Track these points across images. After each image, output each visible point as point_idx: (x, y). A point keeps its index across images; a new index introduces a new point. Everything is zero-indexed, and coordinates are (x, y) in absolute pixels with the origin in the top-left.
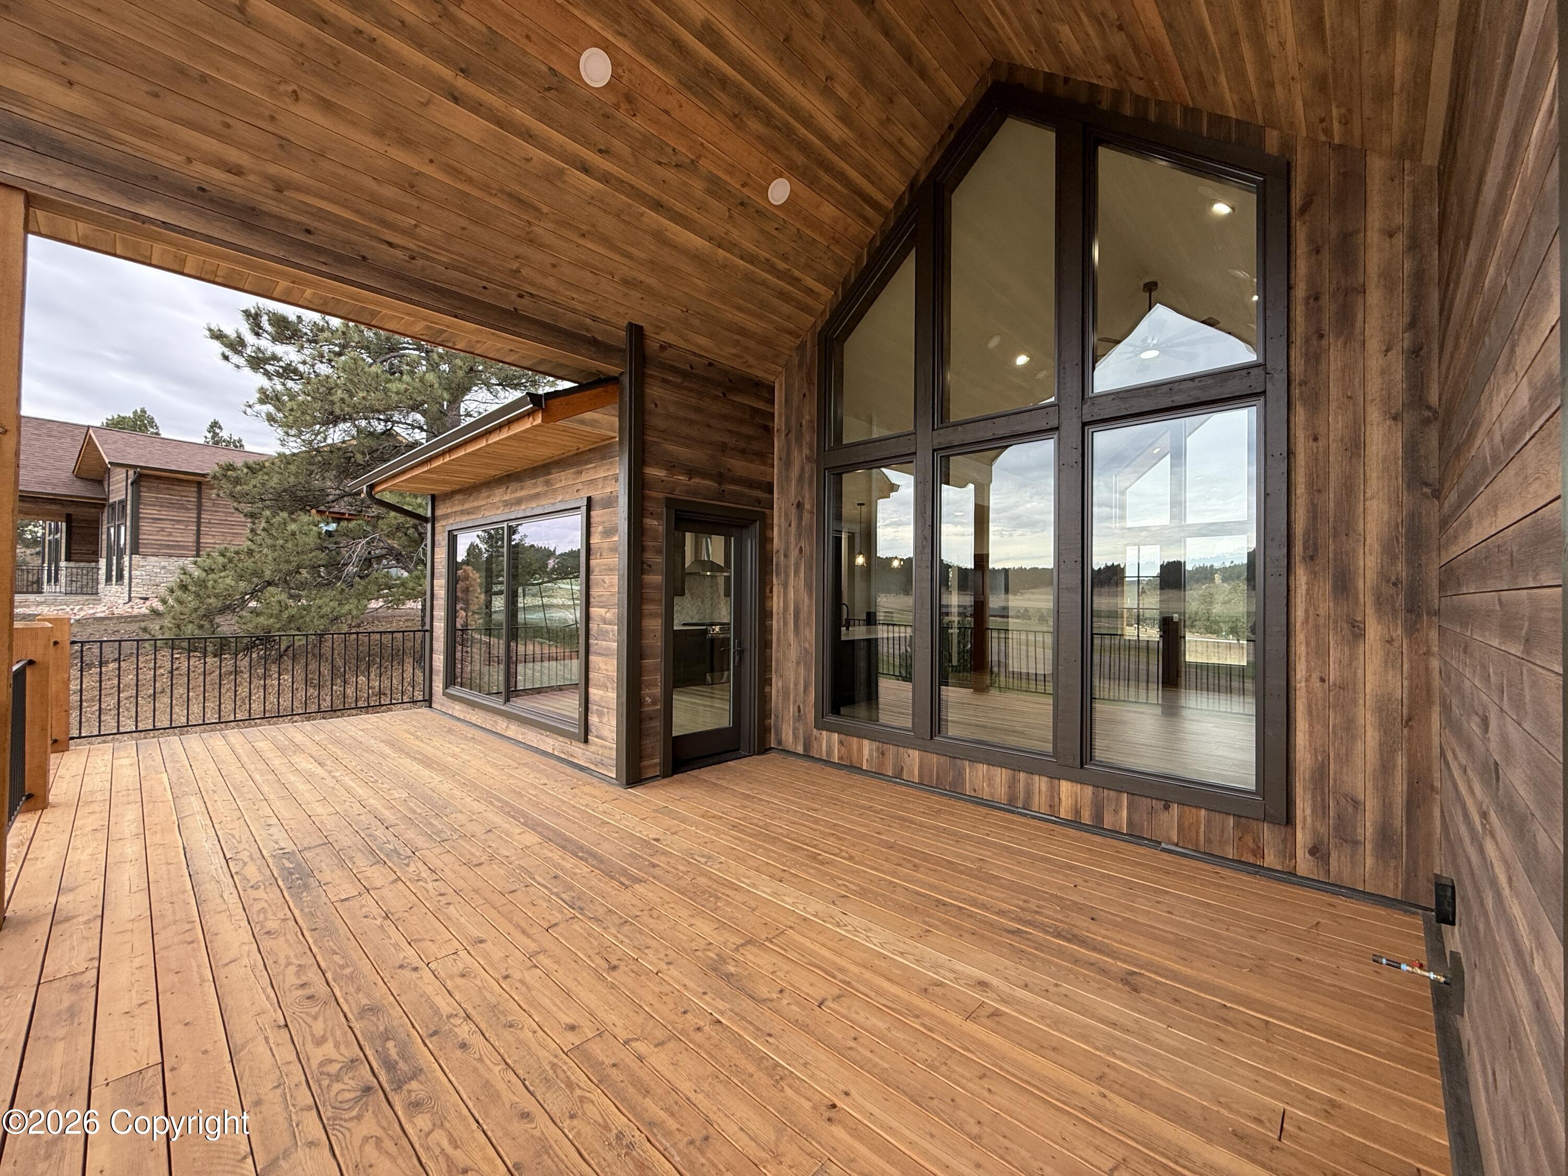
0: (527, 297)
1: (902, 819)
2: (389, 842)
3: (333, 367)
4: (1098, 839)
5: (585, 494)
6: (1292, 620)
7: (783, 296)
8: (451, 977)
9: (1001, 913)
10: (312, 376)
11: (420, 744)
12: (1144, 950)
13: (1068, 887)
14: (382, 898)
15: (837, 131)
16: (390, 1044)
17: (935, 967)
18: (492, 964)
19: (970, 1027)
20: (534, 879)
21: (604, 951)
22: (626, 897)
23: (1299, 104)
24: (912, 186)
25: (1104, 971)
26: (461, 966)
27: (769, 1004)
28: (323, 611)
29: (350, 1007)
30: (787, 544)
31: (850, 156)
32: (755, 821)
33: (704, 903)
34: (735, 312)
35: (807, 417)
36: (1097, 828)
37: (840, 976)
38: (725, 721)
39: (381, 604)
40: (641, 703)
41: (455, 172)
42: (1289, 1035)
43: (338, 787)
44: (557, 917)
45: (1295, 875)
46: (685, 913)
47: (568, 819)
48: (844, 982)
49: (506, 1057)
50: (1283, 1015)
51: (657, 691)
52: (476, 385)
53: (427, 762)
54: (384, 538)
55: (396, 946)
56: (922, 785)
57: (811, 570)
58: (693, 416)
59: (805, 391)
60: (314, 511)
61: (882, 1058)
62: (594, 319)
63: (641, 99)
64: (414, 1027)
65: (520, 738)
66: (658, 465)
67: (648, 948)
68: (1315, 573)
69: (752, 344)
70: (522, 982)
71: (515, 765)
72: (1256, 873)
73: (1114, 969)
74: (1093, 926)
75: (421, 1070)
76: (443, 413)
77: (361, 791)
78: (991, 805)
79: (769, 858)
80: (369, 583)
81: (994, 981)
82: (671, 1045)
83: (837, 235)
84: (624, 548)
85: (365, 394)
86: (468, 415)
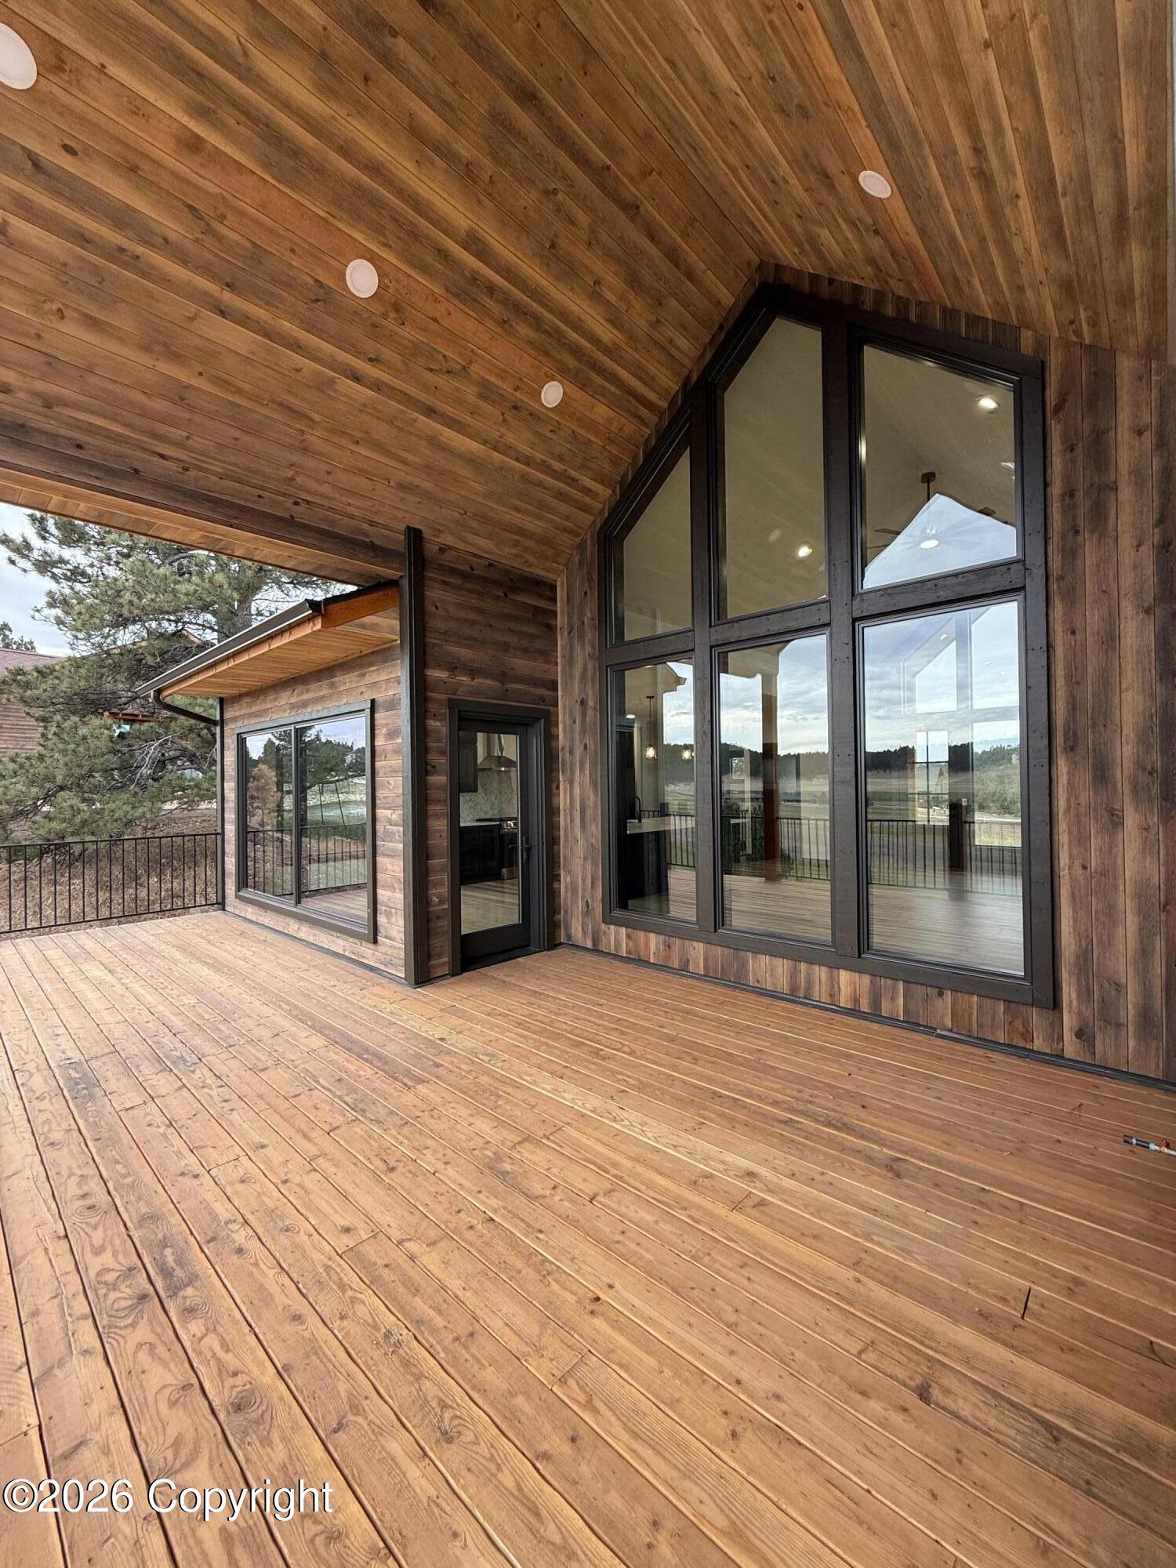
0: (304, 505)
1: (687, 1012)
2: (176, 1049)
3: (121, 569)
4: (875, 1026)
5: (368, 696)
6: (1055, 809)
7: (561, 496)
8: (231, 1183)
9: (775, 1103)
10: (101, 578)
11: (213, 948)
12: (909, 1135)
13: (843, 1076)
14: (166, 1106)
15: (607, 334)
16: (168, 1252)
17: (706, 1159)
18: (272, 1169)
19: (736, 1218)
20: (318, 1082)
21: (382, 1154)
22: (409, 1098)
23: (1049, 307)
24: (684, 386)
25: (869, 1159)
26: (241, 1171)
27: (541, 1201)
28: (116, 815)
29: (130, 1217)
30: (572, 740)
31: (622, 358)
32: (540, 1018)
33: (485, 1101)
34: (513, 512)
35: (589, 615)
36: (875, 1016)
37: (613, 1171)
38: (514, 918)
39: (176, 806)
40: (428, 903)
41: (224, 384)
42: (1041, 1216)
43: (127, 994)
44: (339, 1120)
45: (1063, 1057)
46: (464, 1112)
47: (355, 1021)
48: (615, 1176)
49: (281, 1261)
50: (1038, 1196)
51: (444, 891)
52: (267, 584)
53: (218, 967)
54: (177, 740)
55: (178, 1153)
56: (708, 977)
57: (596, 764)
58: (473, 616)
59: (586, 588)
60: (106, 713)
61: (647, 1250)
62: (372, 523)
63: (409, 308)
64: (192, 1234)
65: (311, 939)
66: (439, 666)
67: (427, 1148)
68: (1076, 763)
69: (531, 544)
70: (301, 1186)
71: (305, 966)
72: (1026, 1057)
73: (878, 1155)
74: (863, 1114)
75: (197, 1276)
76: (234, 613)
77: (150, 998)
78: (773, 995)
79: (552, 1054)
80: (163, 784)
81: (762, 1171)
82: (443, 1244)
83: (612, 435)
84: (407, 750)
85: (153, 596)
86: (259, 614)
